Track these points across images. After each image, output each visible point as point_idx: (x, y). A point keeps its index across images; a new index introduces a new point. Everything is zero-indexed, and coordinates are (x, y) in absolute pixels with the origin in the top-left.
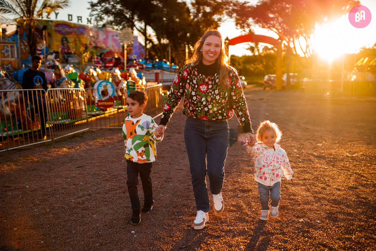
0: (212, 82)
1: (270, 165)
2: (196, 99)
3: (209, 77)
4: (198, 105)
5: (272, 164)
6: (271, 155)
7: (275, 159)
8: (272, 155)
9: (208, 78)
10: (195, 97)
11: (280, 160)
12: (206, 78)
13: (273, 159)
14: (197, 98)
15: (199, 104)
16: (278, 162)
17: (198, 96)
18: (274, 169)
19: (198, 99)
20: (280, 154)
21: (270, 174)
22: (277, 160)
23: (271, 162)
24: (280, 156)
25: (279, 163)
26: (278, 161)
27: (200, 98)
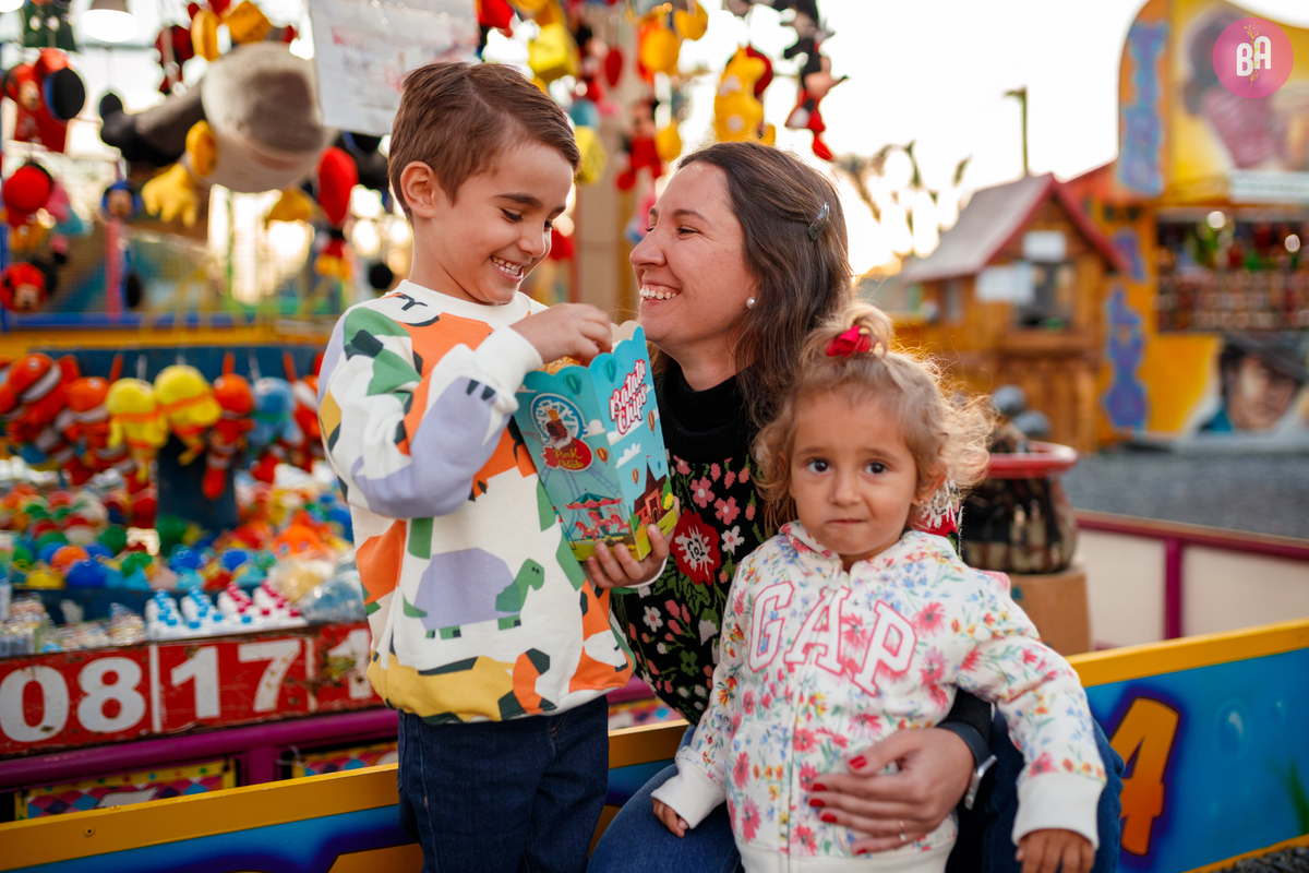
0: (742, 505)
1: (780, 692)
2: (660, 623)
3: (715, 471)
4: (684, 667)
5: (793, 682)
6: (797, 605)
7: (831, 639)
8: (805, 602)
9: (709, 477)
10: (655, 612)
11: (877, 652)
12: (698, 477)
13: (807, 636)
14: (665, 616)
15: (688, 657)
16: (849, 667)
17: (671, 605)
18: (812, 726)
19: (672, 624)
20: (900, 594)
21: (780, 773)
22: (849, 651)
23: (790, 666)
24: (888, 616)
25: (864, 678)
26: (858, 658)
27: (687, 618)
